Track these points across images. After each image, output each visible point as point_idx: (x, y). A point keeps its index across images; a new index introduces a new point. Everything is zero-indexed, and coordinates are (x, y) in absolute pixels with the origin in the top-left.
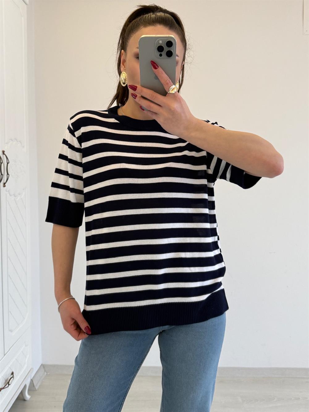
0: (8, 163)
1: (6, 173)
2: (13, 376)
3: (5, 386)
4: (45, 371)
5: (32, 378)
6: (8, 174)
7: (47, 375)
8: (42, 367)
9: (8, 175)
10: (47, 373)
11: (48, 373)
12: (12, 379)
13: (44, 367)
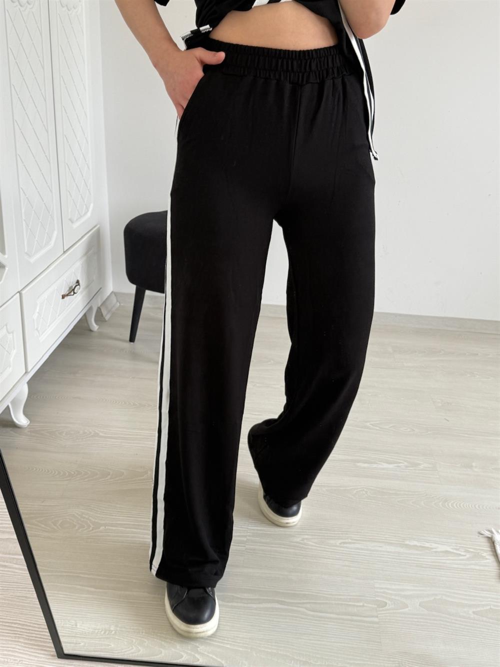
2: (79, 285)
3: (69, 293)
4: (117, 301)
5: (99, 306)
8: (113, 295)
12: (78, 287)
13: (115, 295)
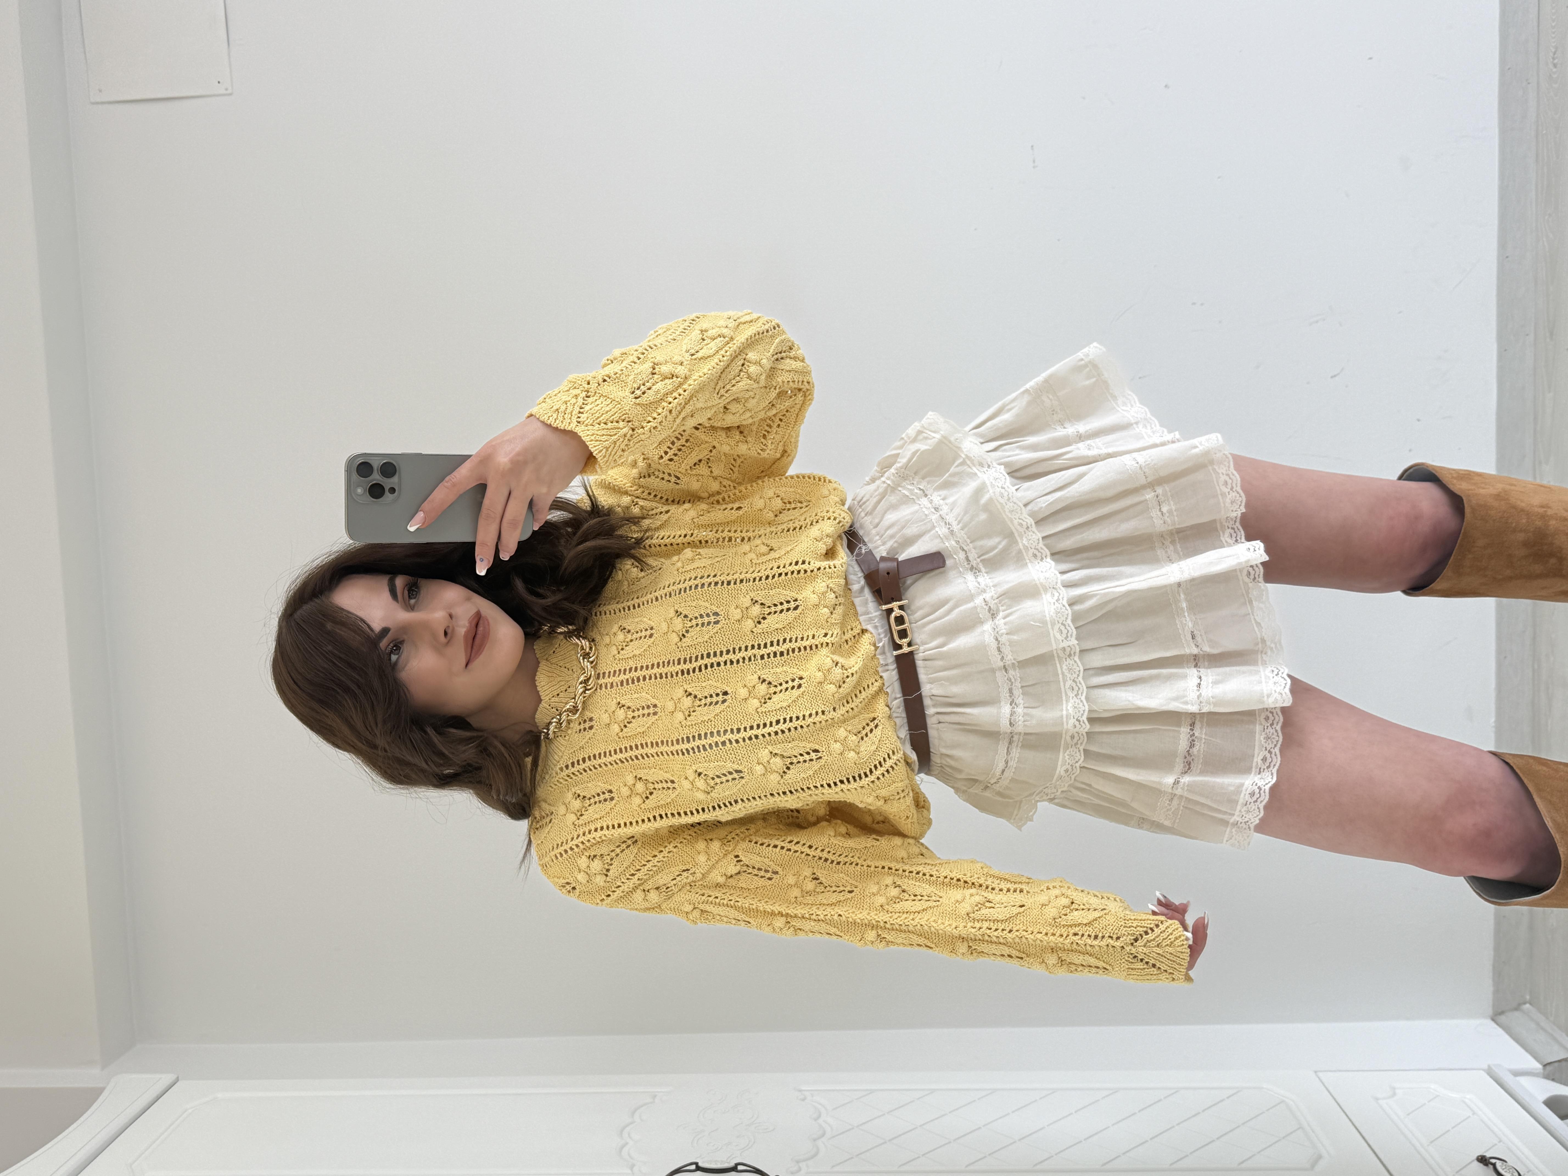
0: (699, 1168)
1: (733, 1173)
4: (1517, 1008)
6: (734, 1169)
7: (1531, 1004)
8: (1502, 1019)
9: (740, 1168)
10: (1525, 1003)
11: (1528, 997)
12: (1499, 1164)
13: (1502, 1013)
